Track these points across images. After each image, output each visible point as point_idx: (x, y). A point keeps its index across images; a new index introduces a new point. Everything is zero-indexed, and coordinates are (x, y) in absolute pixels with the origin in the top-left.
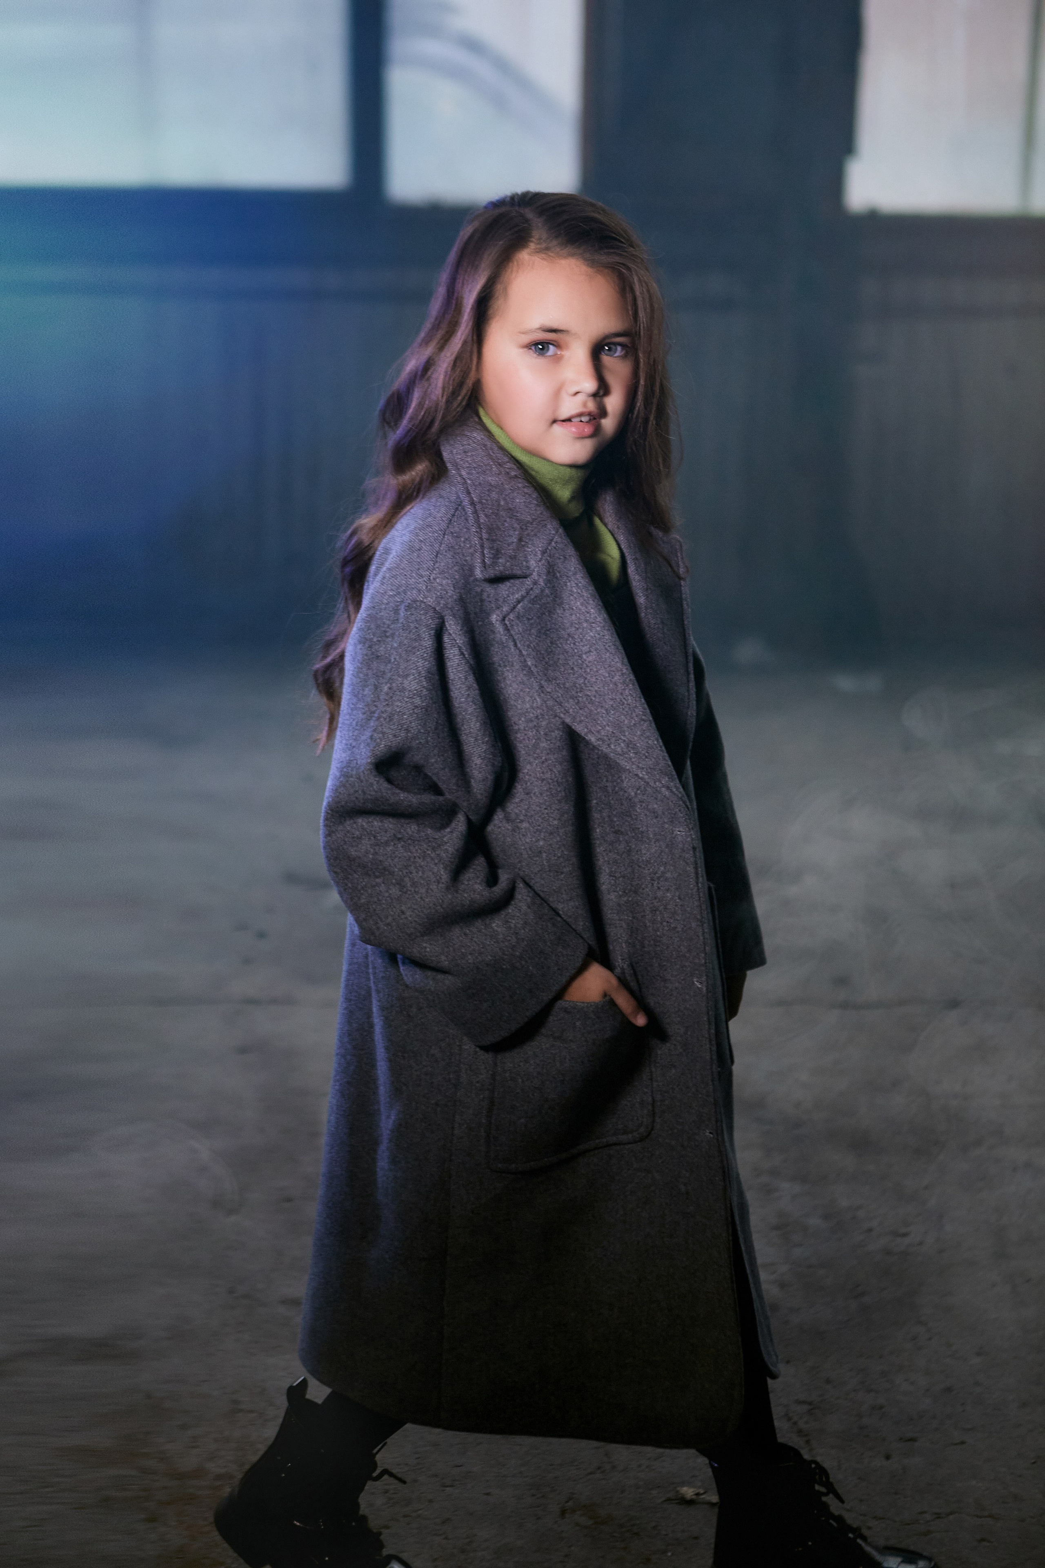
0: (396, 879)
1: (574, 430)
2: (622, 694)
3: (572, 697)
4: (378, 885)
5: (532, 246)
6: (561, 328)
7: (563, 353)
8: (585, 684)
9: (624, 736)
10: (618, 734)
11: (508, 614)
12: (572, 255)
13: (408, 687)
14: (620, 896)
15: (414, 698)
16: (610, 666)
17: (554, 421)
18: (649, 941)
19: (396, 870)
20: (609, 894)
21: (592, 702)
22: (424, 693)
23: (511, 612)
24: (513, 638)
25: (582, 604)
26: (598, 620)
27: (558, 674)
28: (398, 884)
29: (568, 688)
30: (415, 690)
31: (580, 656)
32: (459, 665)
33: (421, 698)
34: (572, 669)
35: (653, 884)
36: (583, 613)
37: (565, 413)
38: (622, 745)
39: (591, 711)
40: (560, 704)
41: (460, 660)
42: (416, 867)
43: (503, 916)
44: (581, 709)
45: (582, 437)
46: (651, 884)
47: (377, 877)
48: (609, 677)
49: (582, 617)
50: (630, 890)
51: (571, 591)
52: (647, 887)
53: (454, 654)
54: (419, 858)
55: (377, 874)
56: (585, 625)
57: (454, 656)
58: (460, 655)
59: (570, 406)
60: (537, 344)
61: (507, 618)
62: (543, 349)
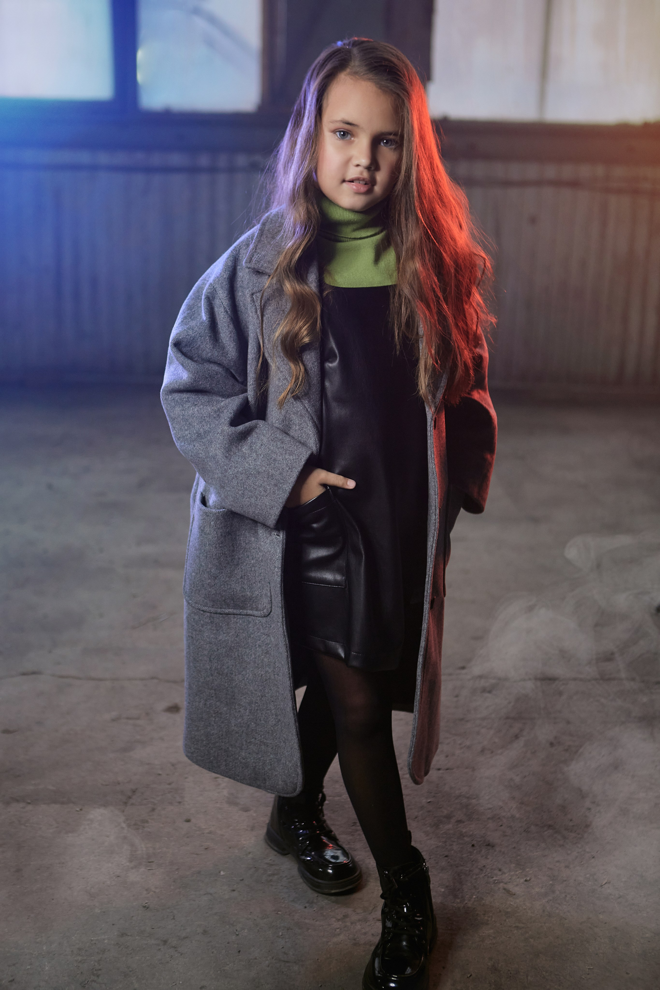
1: (354, 187)
5: (348, 70)
6: (353, 123)
7: (355, 139)
11: (256, 293)
12: (369, 79)
17: (344, 181)
23: (258, 292)
24: (256, 308)
32: (224, 319)
37: (350, 176)
41: (225, 316)
45: (358, 193)
57: (221, 312)
58: (225, 312)
59: (353, 172)
60: (340, 132)
61: (255, 295)
62: (344, 135)
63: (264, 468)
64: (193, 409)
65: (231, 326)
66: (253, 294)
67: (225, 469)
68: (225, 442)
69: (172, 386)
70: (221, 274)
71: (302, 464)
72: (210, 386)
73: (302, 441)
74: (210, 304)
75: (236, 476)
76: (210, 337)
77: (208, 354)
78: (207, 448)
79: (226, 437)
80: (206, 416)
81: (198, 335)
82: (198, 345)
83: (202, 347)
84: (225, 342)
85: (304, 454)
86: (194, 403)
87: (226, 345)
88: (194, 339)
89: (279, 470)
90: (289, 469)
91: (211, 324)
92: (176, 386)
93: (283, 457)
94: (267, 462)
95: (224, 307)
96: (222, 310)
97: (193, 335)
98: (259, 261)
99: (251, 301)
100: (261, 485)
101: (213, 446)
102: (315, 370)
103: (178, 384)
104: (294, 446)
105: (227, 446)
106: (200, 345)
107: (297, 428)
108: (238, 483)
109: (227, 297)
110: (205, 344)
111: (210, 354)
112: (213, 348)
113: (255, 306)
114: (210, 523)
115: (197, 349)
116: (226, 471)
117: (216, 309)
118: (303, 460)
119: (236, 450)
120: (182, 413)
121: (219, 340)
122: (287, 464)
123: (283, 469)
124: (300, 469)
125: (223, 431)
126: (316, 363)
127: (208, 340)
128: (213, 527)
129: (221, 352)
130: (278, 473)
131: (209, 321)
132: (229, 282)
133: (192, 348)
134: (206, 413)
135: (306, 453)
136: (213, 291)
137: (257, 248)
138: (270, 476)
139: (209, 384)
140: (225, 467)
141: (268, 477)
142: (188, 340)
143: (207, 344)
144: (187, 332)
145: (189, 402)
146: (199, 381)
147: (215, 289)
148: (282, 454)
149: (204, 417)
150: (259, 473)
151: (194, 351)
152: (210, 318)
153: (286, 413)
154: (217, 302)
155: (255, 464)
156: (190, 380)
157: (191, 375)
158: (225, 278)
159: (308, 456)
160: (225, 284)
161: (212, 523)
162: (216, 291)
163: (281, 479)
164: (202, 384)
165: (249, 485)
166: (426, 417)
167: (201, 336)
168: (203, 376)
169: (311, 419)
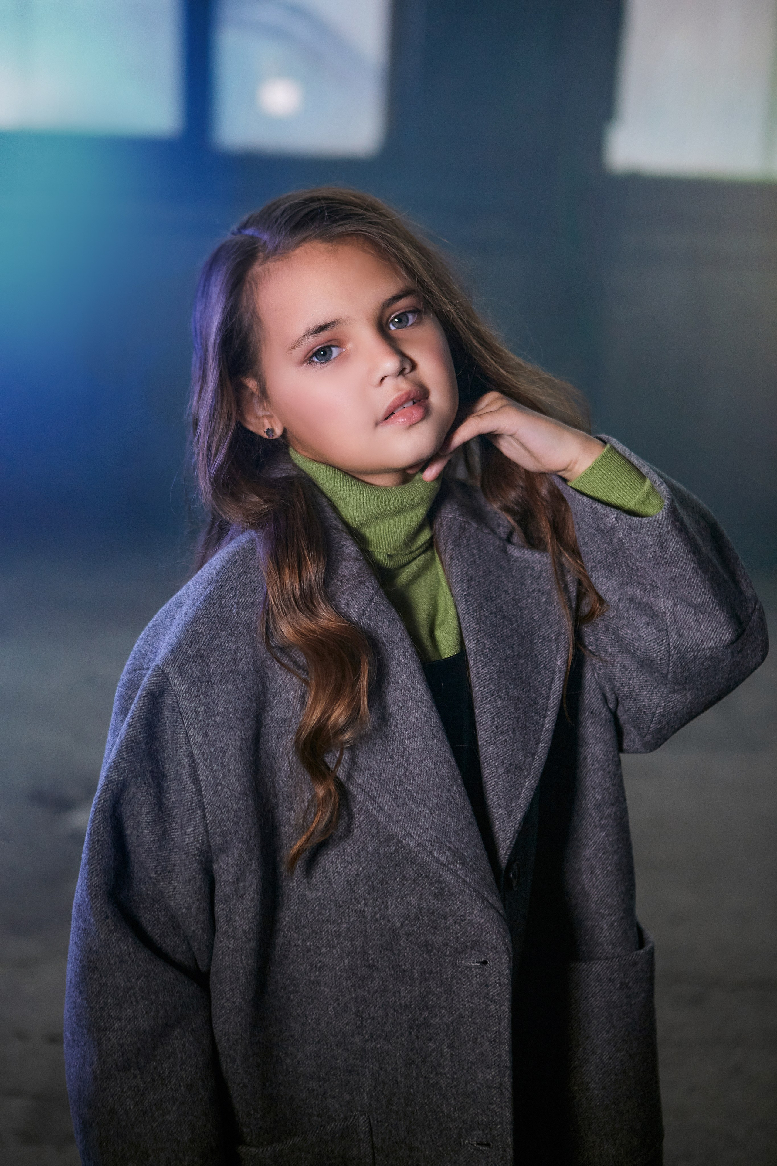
2: (449, 791)
3: (388, 792)
8: (406, 776)
9: (450, 842)
10: (443, 840)
14: (366, 1041)
16: (437, 756)
18: (399, 1099)
20: (353, 1036)
21: (412, 798)
25: (408, 678)
26: (425, 698)
27: (372, 763)
29: (384, 781)
31: (402, 742)
34: (391, 757)
35: (410, 1033)
36: (409, 688)
38: (448, 853)
39: (411, 809)
40: (373, 799)
44: (398, 806)
46: (407, 1033)
48: (435, 768)
49: (407, 694)
50: (380, 1036)
51: (398, 660)
52: (402, 1035)
56: (410, 704)
169: (476, 896)
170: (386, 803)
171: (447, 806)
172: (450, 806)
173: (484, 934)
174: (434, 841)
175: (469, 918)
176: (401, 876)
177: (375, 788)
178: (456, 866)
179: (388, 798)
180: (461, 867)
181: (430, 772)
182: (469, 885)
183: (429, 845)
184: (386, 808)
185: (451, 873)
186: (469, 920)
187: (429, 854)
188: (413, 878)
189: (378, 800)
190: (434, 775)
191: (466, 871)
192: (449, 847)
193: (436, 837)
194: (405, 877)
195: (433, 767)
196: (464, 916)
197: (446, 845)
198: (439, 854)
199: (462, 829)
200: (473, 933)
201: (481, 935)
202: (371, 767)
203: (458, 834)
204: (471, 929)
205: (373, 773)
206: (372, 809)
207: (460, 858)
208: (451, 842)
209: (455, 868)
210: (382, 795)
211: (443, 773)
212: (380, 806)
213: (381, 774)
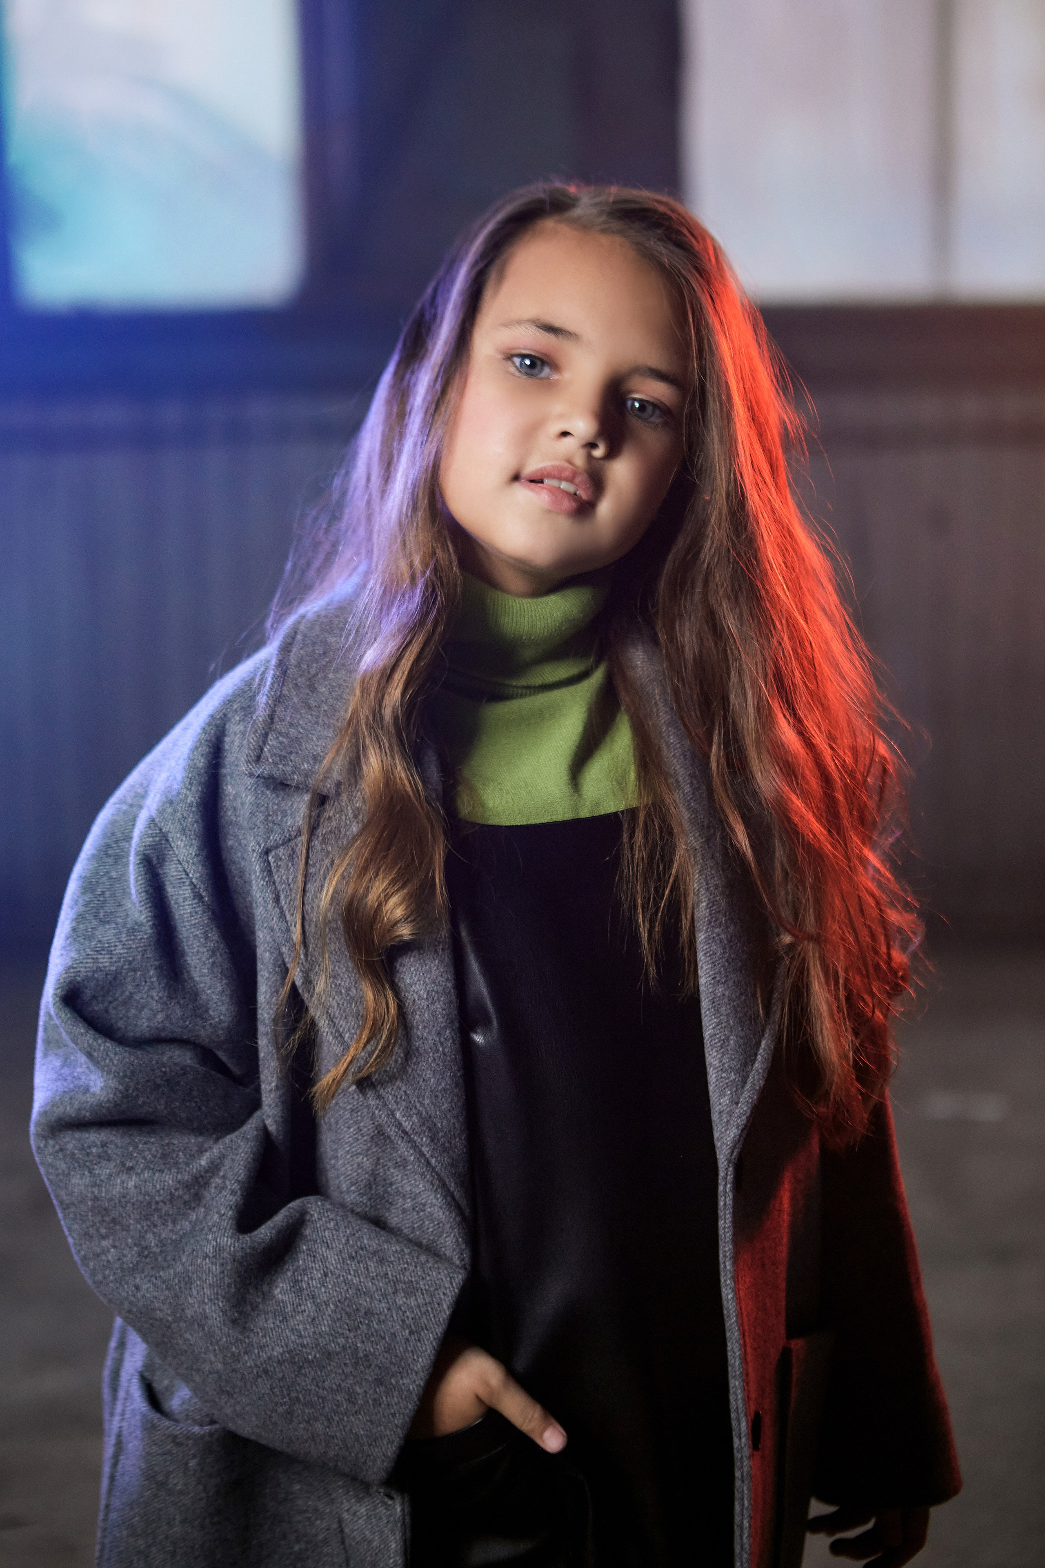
0: (132, 1237)
2: (439, 1034)
4: (106, 1251)
6: (564, 328)
7: (561, 376)
11: (277, 847)
13: (99, 936)
15: (101, 954)
17: (517, 477)
19: (132, 1222)
22: (118, 952)
23: (283, 844)
24: (276, 888)
28: (135, 1245)
30: (108, 943)
32: (193, 916)
33: (111, 958)
37: (534, 466)
38: (415, 1118)
41: (195, 908)
42: (160, 1217)
43: (289, 1274)
45: (552, 518)
47: (103, 1237)
53: (184, 896)
54: (165, 1203)
55: (103, 1231)
57: (185, 899)
58: (194, 899)
60: (523, 356)
61: (273, 853)
62: (533, 366)
63: (341, 1340)
64: (122, 1182)
65: (214, 935)
66: (267, 852)
67: (233, 1355)
68: (227, 1280)
69: (59, 1111)
70: (179, 793)
71: (445, 1316)
72: (166, 1108)
73: (424, 1241)
74: (153, 876)
75: (266, 1371)
76: (159, 968)
77: (155, 1015)
78: (176, 1296)
79: (229, 1268)
80: (163, 1201)
81: (125, 967)
82: (127, 993)
83: (137, 997)
84: (197, 979)
85: (446, 1288)
86: (123, 1164)
87: (202, 985)
88: (115, 979)
89: (384, 1338)
90: (411, 1333)
91: (159, 934)
92: (71, 1111)
93: (390, 1301)
94: (348, 1321)
95: (192, 883)
96: (187, 892)
97: (113, 968)
98: (285, 757)
99: (262, 871)
100: (340, 1385)
101: (195, 1293)
102: (446, 1050)
103: (76, 1105)
104: (416, 1267)
105: (233, 1290)
106: (131, 993)
107: (409, 1204)
108: (272, 1388)
109: (199, 855)
110: (146, 988)
111: (160, 1017)
112: (170, 997)
113: (274, 883)
114: (187, 1463)
115: (125, 1003)
116: (236, 1358)
117: (170, 890)
118: (445, 1307)
119: (258, 1296)
120: (93, 1192)
121: (182, 974)
122: (403, 1321)
123: (394, 1335)
124: (439, 1330)
125: (218, 1249)
126: (448, 1032)
127: (154, 979)
128: (194, 1475)
129: (190, 1006)
130: (381, 1347)
131: (154, 926)
132: (202, 816)
133: (111, 1002)
134: (162, 1192)
135: (451, 1283)
136: (160, 840)
137: (277, 719)
138: (363, 1360)
139: (163, 1102)
140: (234, 1349)
141: (356, 1363)
142: (101, 983)
143: (151, 988)
144: (96, 960)
145: (109, 1160)
146: (137, 1096)
147: (164, 837)
148: (385, 1296)
149: (157, 1203)
150: (329, 1355)
151: (114, 1012)
152: (155, 917)
153: (377, 1164)
154: (172, 871)
155: (315, 1333)
156: (112, 1096)
157: (113, 1083)
158: (191, 805)
159: (457, 1291)
160: (193, 822)
161: (193, 1463)
162: (167, 840)
163: (391, 1363)
164: (144, 1103)
165: (306, 1390)
166: (715, 1153)
167: (134, 970)
168: (149, 1084)
169: (439, 1186)
170: (349, 1029)
171: (431, 1054)
172: (436, 1055)
173: (445, 1235)
174: (401, 1098)
175: (429, 1210)
176: (356, 1127)
177: (338, 1004)
178: (422, 1139)
179: (353, 1023)
180: (428, 1141)
181: (419, 1002)
182: (433, 1169)
183: (393, 1101)
184: (347, 1035)
185: (412, 1146)
186: (429, 1213)
187: (389, 1112)
188: (372, 1134)
189: (339, 1022)
190: (423, 1008)
191: (434, 1149)
192: (419, 1110)
193: (405, 1092)
194: (361, 1130)
195: (425, 996)
196: (424, 1205)
197: (415, 1107)
198: (403, 1117)
199: (444, 1090)
200: (431, 1230)
201: (441, 1236)
202: (339, 975)
203: (436, 1096)
204: (429, 1224)
205: (340, 984)
206: (327, 1033)
207: (430, 1129)
208: (424, 1104)
209: (419, 1140)
210: (346, 1018)
211: (437, 1008)
212: (339, 1031)
213: (350, 988)
